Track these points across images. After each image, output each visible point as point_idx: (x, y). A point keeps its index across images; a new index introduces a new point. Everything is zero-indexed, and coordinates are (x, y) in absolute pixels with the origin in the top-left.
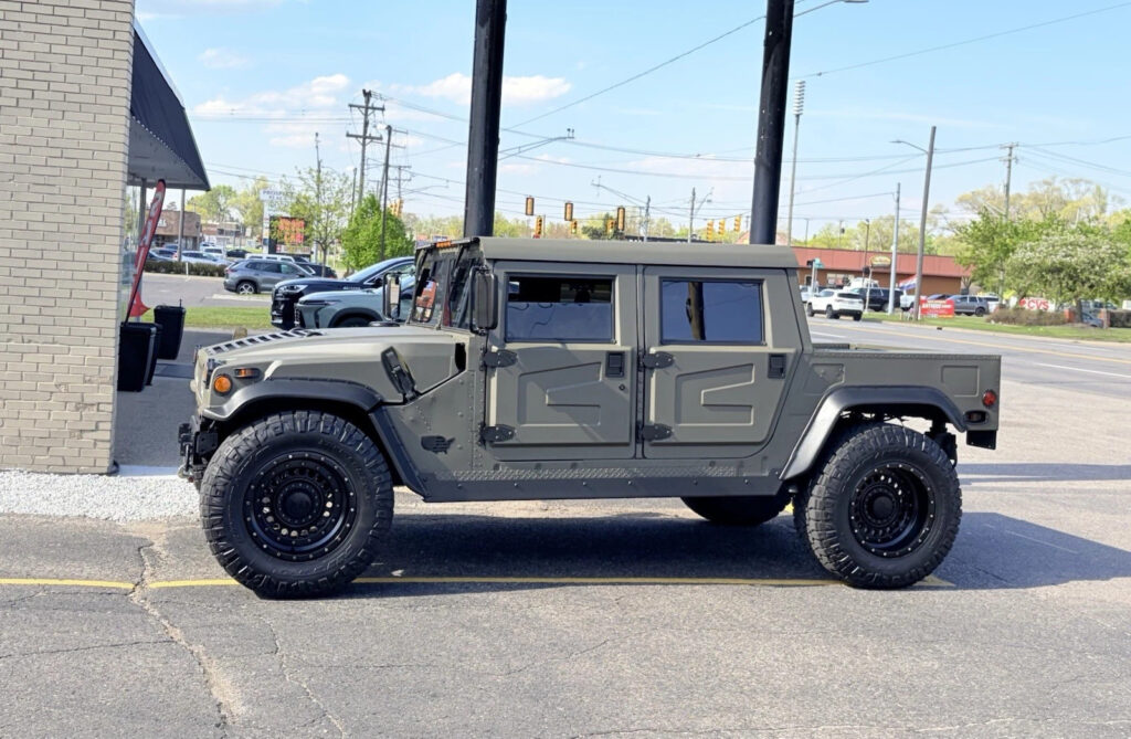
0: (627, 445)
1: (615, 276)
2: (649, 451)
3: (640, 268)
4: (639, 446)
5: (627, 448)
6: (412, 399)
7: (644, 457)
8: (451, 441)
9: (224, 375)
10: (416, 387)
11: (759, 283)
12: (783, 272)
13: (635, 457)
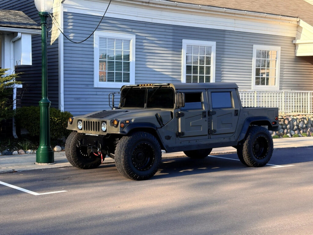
0: (207, 135)
1: (201, 92)
2: (212, 136)
3: (207, 89)
4: (209, 135)
5: (207, 136)
6: (163, 126)
7: (210, 138)
8: (171, 137)
9: (122, 123)
10: (163, 123)
11: (230, 92)
12: (235, 89)
13: (208, 138)
